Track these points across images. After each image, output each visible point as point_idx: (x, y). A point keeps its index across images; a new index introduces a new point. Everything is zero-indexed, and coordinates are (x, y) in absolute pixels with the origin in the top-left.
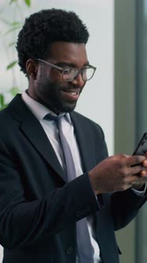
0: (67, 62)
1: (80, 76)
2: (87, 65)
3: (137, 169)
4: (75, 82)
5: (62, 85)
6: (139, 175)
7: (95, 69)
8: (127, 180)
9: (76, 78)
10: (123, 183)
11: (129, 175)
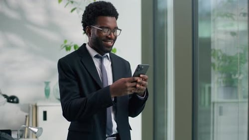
0: (106, 26)
1: (112, 33)
2: (116, 28)
3: (134, 84)
4: (110, 36)
5: (103, 38)
6: (135, 87)
7: (121, 30)
8: (129, 89)
9: (110, 34)
10: (127, 91)
11: (130, 87)
